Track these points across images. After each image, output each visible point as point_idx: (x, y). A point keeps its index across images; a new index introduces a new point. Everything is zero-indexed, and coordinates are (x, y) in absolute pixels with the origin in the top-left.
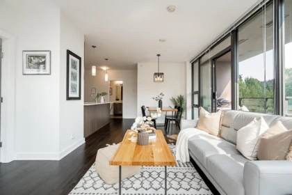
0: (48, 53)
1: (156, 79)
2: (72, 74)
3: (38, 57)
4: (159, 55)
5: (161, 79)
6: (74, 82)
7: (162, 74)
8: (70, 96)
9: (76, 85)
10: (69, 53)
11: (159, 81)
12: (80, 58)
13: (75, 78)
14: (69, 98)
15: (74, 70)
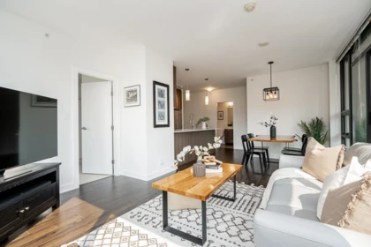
0: (138, 88)
1: (267, 97)
2: (159, 102)
3: (132, 91)
4: (271, 63)
5: (276, 97)
6: (161, 110)
7: (276, 89)
8: (157, 123)
9: (164, 113)
10: (155, 83)
11: (273, 99)
12: (167, 86)
13: (162, 106)
14: (156, 126)
15: (161, 99)
